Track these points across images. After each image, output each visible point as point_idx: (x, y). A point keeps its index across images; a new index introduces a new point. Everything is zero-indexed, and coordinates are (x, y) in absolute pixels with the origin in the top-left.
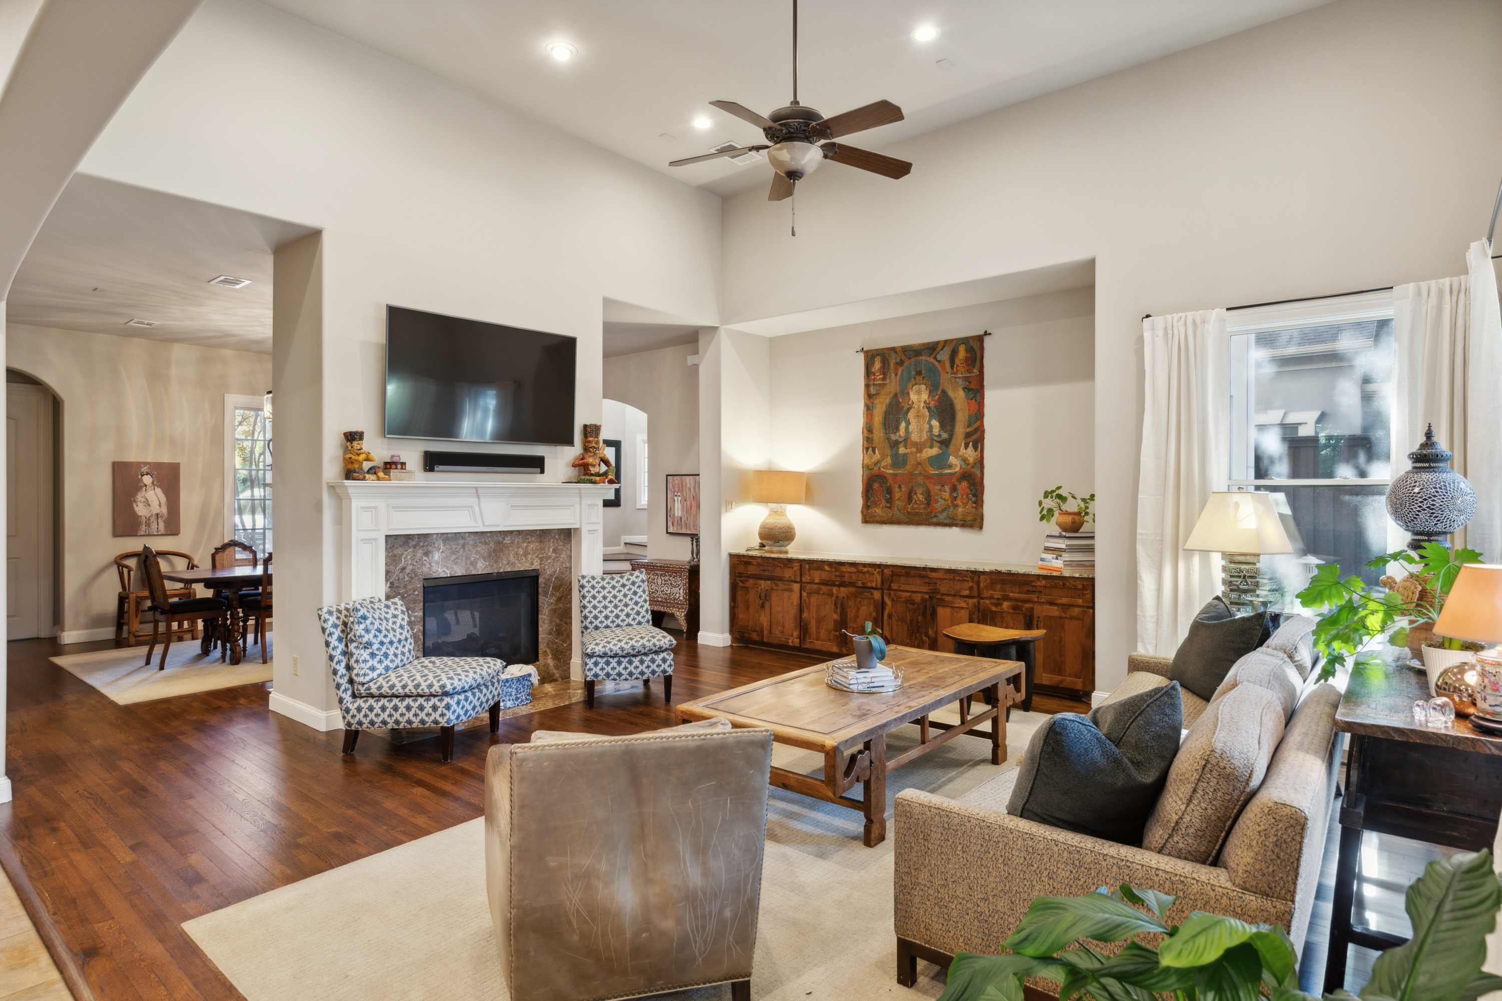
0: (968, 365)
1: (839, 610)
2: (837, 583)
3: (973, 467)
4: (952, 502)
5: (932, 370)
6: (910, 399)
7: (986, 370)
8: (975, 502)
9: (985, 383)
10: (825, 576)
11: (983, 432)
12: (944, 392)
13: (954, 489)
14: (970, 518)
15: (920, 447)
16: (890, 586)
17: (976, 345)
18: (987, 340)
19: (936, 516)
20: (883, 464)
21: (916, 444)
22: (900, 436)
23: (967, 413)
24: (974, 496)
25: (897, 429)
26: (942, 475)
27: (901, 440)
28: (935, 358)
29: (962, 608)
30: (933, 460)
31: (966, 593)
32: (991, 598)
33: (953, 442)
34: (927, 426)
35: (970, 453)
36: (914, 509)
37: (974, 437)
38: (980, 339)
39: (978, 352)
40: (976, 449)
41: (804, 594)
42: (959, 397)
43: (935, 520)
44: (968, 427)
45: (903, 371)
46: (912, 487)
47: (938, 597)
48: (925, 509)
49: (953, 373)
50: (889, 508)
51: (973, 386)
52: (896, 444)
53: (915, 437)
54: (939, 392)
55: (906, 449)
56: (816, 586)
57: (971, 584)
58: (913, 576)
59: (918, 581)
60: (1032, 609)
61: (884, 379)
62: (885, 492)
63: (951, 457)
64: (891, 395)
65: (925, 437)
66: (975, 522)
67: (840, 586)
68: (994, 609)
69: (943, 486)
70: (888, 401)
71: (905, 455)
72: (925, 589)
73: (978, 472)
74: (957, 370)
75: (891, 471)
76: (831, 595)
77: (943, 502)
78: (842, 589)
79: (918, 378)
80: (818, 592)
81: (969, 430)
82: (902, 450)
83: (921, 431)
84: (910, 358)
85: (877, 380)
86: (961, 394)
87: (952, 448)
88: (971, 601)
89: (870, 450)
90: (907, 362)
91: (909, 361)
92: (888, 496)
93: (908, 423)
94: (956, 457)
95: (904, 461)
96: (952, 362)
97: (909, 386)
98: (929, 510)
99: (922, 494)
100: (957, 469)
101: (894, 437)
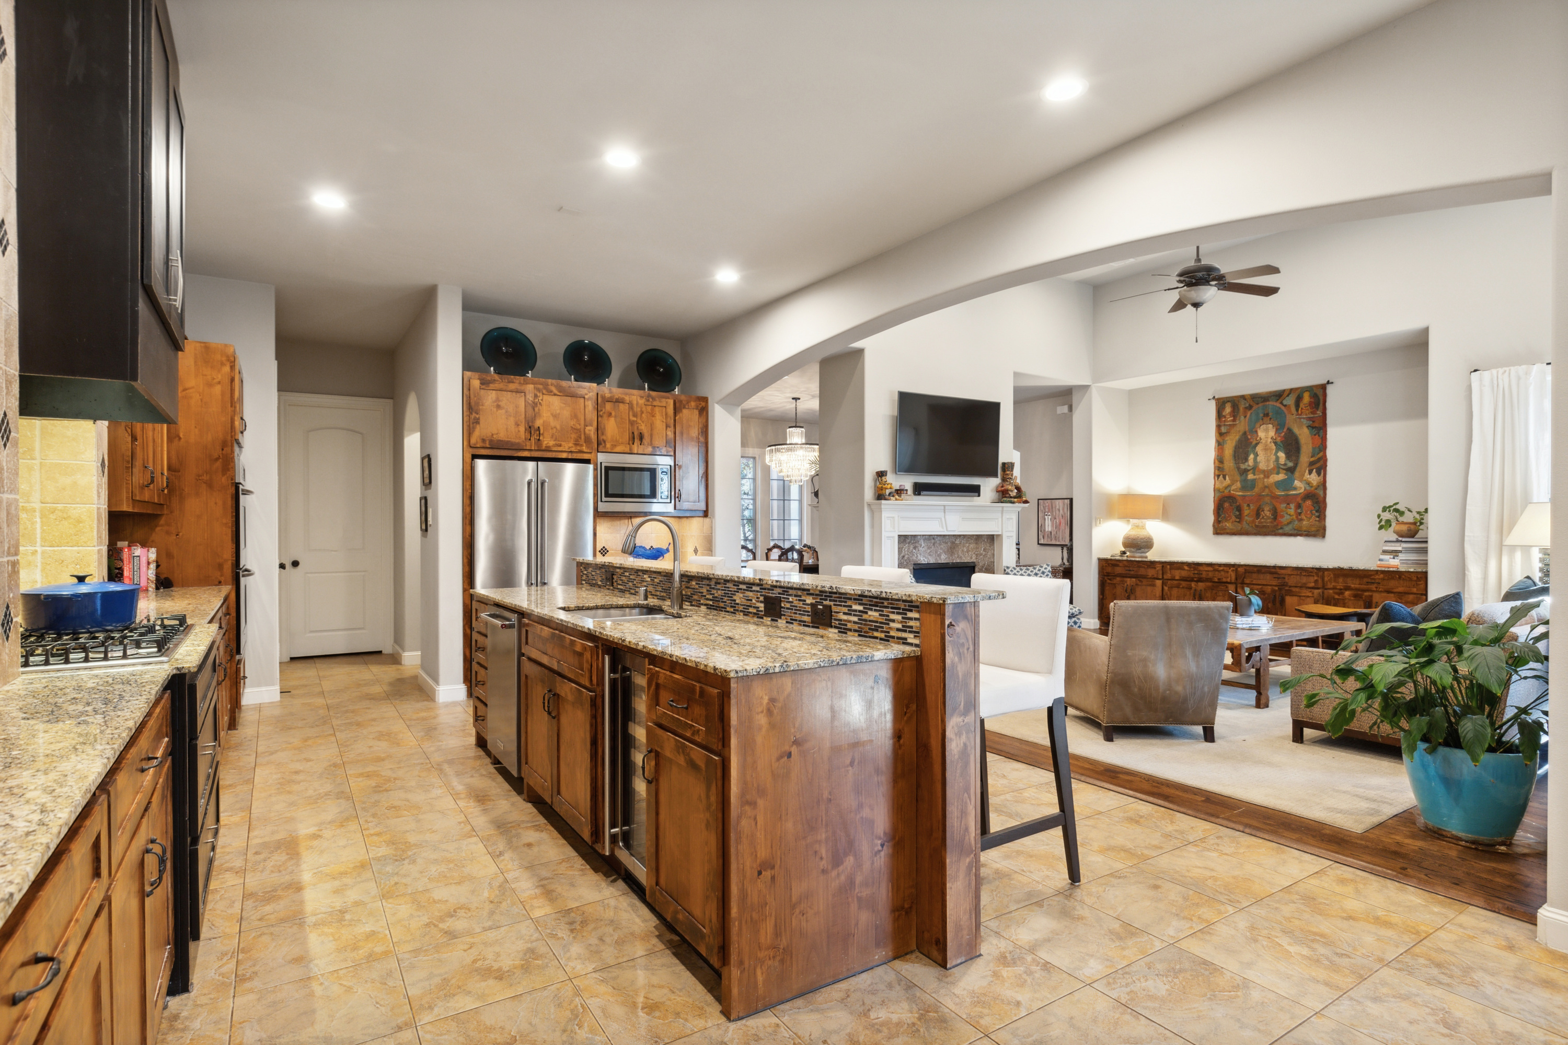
0: (1312, 408)
2: (1195, 579)
3: (1316, 489)
4: (1297, 517)
5: (1279, 413)
6: (1258, 436)
8: (1318, 517)
9: (1328, 422)
10: (1184, 574)
11: (1326, 461)
12: (1289, 430)
13: (1299, 506)
14: (1313, 529)
15: (1267, 474)
16: (1243, 580)
17: (1320, 393)
18: (1330, 390)
19: (1281, 528)
20: (1233, 487)
21: (1263, 472)
22: (1249, 466)
23: (1310, 446)
24: (1317, 511)
25: (1246, 460)
26: (1288, 495)
27: (1249, 468)
28: (1281, 403)
29: (1308, 597)
30: (1278, 484)
31: (1312, 585)
32: (1334, 588)
33: (1298, 469)
34: (1273, 457)
35: (1314, 478)
36: (1262, 523)
37: (1318, 465)
38: (1323, 387)
39: (1321, 398)
40: (1319, 474)
41: (1166, 588)
42: (1303, 434)
43: (1281, 531)
44: (1312, 457)
45: (1251, 414)
46: (1260, 505)
47: (1287, 588)
48: (1271, 522)
49: (1298, 415)
50: (1239, 522)
51: (1316, 425)
52: (1246, 471)
53: (1262, 466)
54: (1285, 430)
55: (1255, 475)
56: (1176, 582)
57: (1316, 578)
58: (1264, 573)
59: (1268, 576)
60: (1371, 596)
61: (1234, 420)
62: (1235, 510)
63: (1296, 482)
65: (1272, 466)
66: (1319, 532)
67: (1197, 581)
68: (1337, 597)
69: (1288, 504)
70: (1237, 438)
71: (1254, 480)
72: (1275, 582)
73: (1321, 493)
74: (1302, 413)
75: (1240, 493)
76: (1190, 588)
77: (1288, 517)
78: (1200, 584)
79: (1265, 419)
80: (1178, 587)
81: (1312, 459)
82: (1250, 476)
83: (1268, 461)
84: (1258, 404)
85: (1229, 421)
86: (1306, 431)
87: (1297, 474)
88: (1316, 591)
89: (1221, 476)
90: (1255, 407)
91: (1257, 406)
92: (1238, 513)
93: (1256, 455)
94: (1301, 481)
95: (1252, 485)
96: (1297, 406)
97: (1258, 425)
98: (1275, 523)
99: (1269, 511)
100: (1302, 491)
101: (1243, 466)
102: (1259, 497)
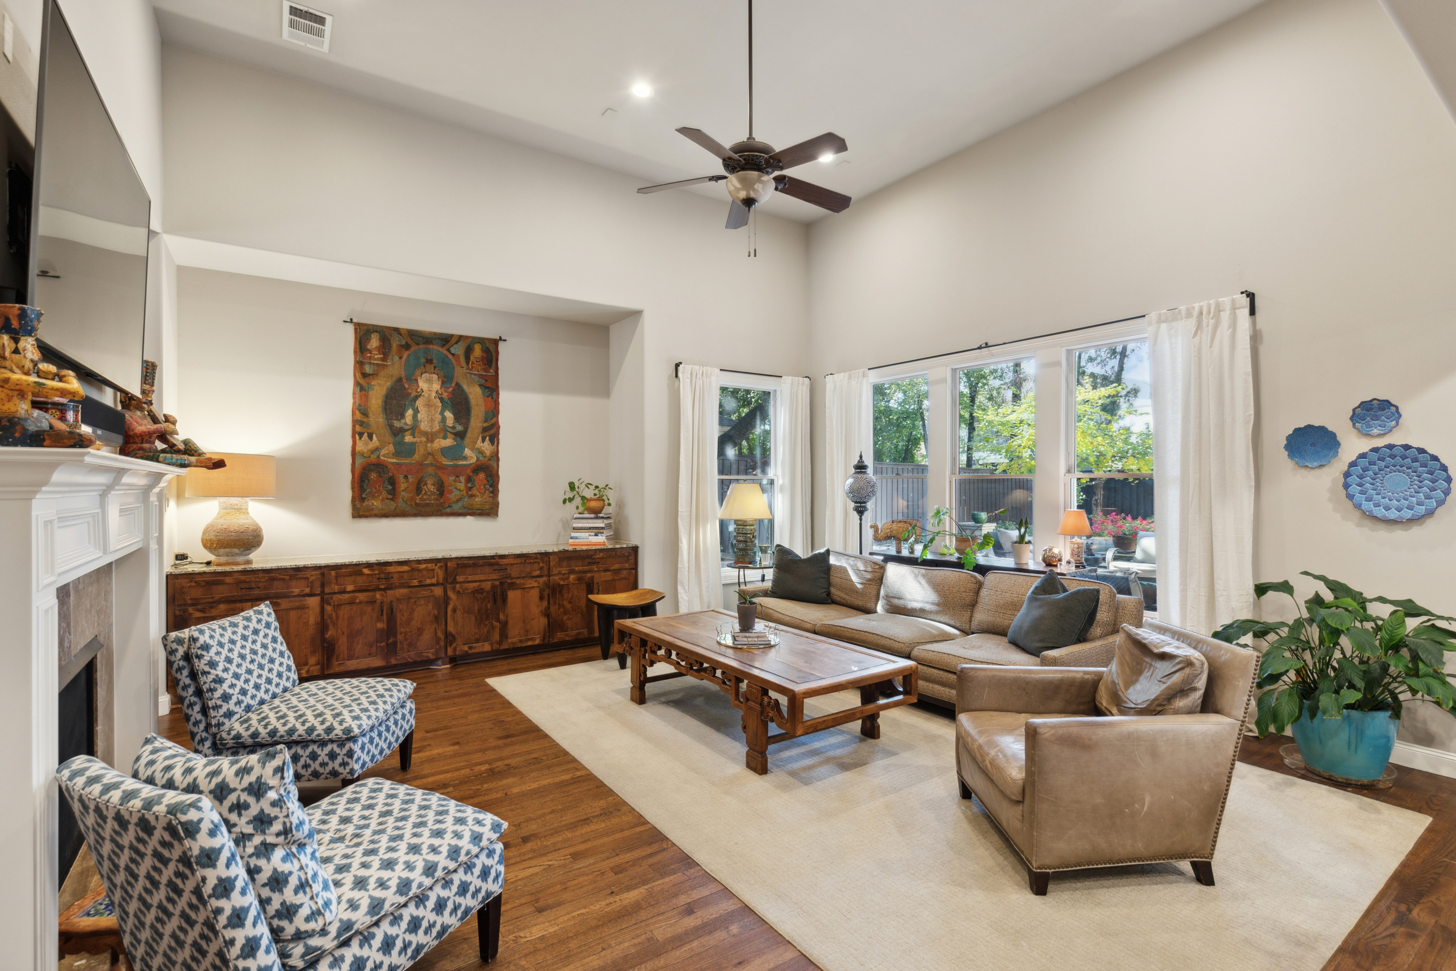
0: (484, 364)
1: (385, 616)
2: (383, 587)
4: (467, 493)
5: (445, 362)
6: (418, 386)
7: (500, 372)
8: (492, 492)
9: (500, 384)
10: (361, 581)
11: (499, 428)
12: (457, 384)
13: (469, 480)
14: (487, 507)
15: (430, 437)
16: (455, 579)
17: (492, 347)
18: (501, 345)
19: (449, 506)
20: (383, 452)
21: (426, 434)
22: (406, 424)
23: (483, 409)
24: (491, 486)
25: (402, 416)
26: (457, 466)
27: (406, 427)
28: (448, 350)
29: (533, 587)
30: (444, 451)
31: (537, 573)
32: (560, 573)
34: (438, 417)
35: (486, 447)
36: (425, 500)
37: (492, 432)
38: (496, 342)
39: (494, 355)
41: (328, 608)
42: (475, 393)
43: (448, 510)
44: (485, 422)
45: (409, 355)
46: (422, 477)
47: (509, 581)
48: (436, 499)
49: (468, 369)
50: (392, 499)
51: (489, 385)
52: (402, 431)
53: (424, 426)
54: (453, 385)
55: (414, 437)
56: (347, 596)
57: (541, 565)
59: (487, 569)
60: (593, 577)
61: (384, 359)
62: (387, 483)
64: (394, 379)
65: (437, 427)
66: (490, 510)
67: (384, 590)
68: (562, 583)
69: (458, 477)
70: (389, 384)
71: (413, 444)
72: (494, 576)
73: (495, 465)
74: (473, 367)
75: (394, 461)
76: (373, 602)
77: (458, 493)
78: (389, 592)
79: (428, 366)
80: (352, 603)
81: (485, 425)
82: (408, 438)
83: (432, 420)
84: (418, 344)
85: (376, 359)
86: (478, 390)
87: (467, 440)
88: (542, 580)
89: (366, 434)
90: (414, 348)
91: (417, 347)
92: (390, 487)
93: (416, 411)
94: (472, 449)
95: (411, 450)
96: (467, 358)
97: (418, 372)
98: (442, 501)
99: (433, 485)
100: (474, 460)
101: (397, 424)
102: (421, 465)
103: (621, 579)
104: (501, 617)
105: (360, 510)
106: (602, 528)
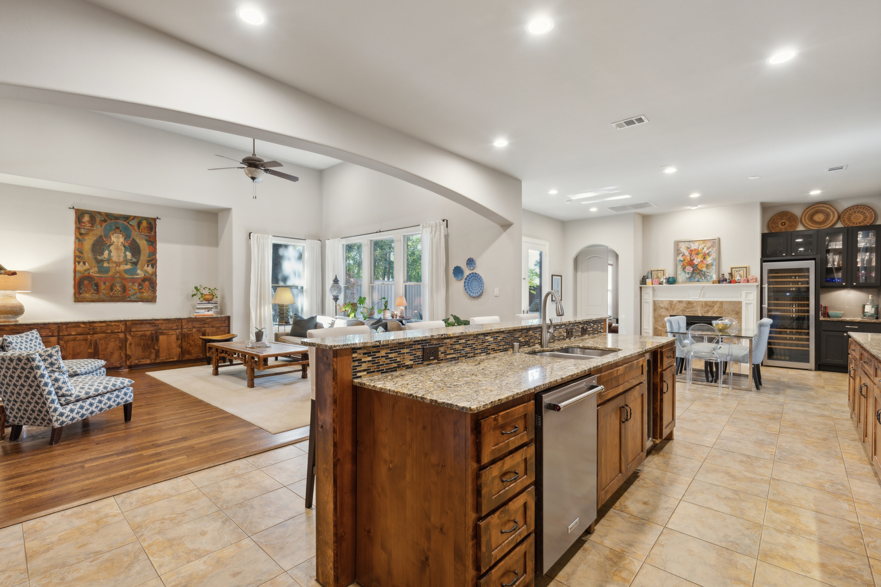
0: (148, 230)
1: (93, 346)
2: (91, 333)
3: (151, 275)
4: (139, 291)
6: (111, 240)
7: (157, 234)
8: (153, 291)
9: (157, 239)
10: (79, 330)
11: (156, 260)
12: (133, 239)
13: (140, 285)
14: (150, 298)
15: (118, 264)
16: (131, 330)
17: (153, 222)
18: (158, 221)
20: (92, 271)
21: (116, 263)
22: (105, 258)
23: (147, 251)
24: (152, 288)
25: (102, 254)
27: (104, 259)
28: (128, 223)
29: (173, 334)
30: (126, 271)
31: (175, 327)
32: (187, 328)
33: (140, 263)
34: (122, 255)
35: (150, 269)
36: (115, 294)
37: (153, 262)
38: (155, 220)
39: (154, 226)
40: (153, 267)
41: (62, 342)
42: (143, 244)
43: (128, 299)
44: (149, 257)
45: (106, 225)
46: (114, 283)
47: (160, 331)
48: (121, 294)
49: (140, 232)
50: (96, 294)
51: (151, 240)
52: (102, 261)
53: (114, 259)
54: (131, 239)
55: (109, 264)
56: (72, 337)
57: (177, 324)
58: (145, 324)
59: (148, 326)
60: (206, 330)
61: (92, 227)
62: (94, 286)
63: (138, 270)
64: (98, 236)
65: (122, 259)
66: (152, 299)
67: (93, 334)
68: (189, 332)
69: (134, 283)
70: (95, 238)
71: (108, 267)
72: (152, 328)
74: (142, 231)
75: (98, 275)
76: (86, 340)
77: (134, 291)
78: (95, 336)
79: (117, 230)
80: (74, 340)
81: (149, 259)
83: (119, 256)
85: (87, 227)
86: (145, 242)
87: (139, 266)
88: (178, 331)
89: (82, 263)
90: (109, 221)
91: (111, 221)
92: (95, 288)
93: (110, 252)
94: (142, 270)
95: (107, 270)
96: (139, 227)
97: (111, 233)
98: (125, 295)
99: (120, 287)
100: (143, 275)
101: (99, 258)
102: (113, 278)
103: (221, 331)
104: (156, 347)
105: (79, 298)
106: (212, 308)
